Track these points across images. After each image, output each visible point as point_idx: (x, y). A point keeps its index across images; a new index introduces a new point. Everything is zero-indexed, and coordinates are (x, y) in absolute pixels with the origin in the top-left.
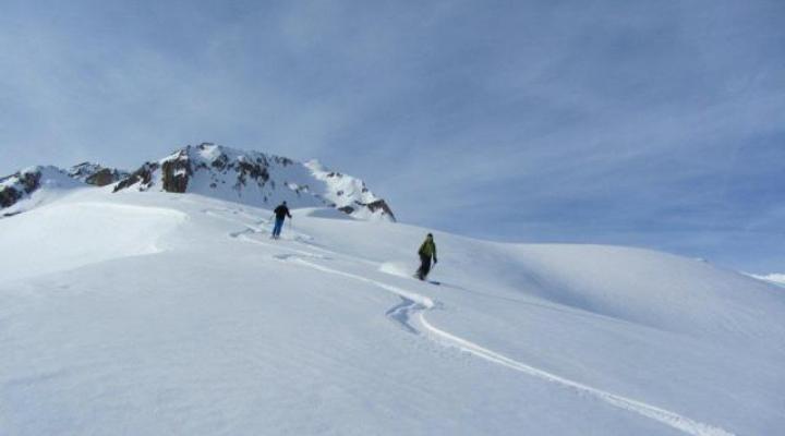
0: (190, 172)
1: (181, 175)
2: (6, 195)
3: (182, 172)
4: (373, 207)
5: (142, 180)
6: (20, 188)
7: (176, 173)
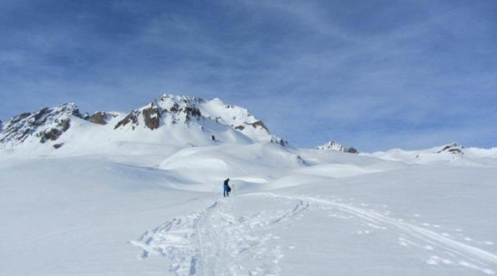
0: (159, 115)
1: (155, 118)
2: (53, 134)
3: (155, 115)
4: (254, 125)
5: (131, 121)
6: (60, 128)
7: (152, 116)
